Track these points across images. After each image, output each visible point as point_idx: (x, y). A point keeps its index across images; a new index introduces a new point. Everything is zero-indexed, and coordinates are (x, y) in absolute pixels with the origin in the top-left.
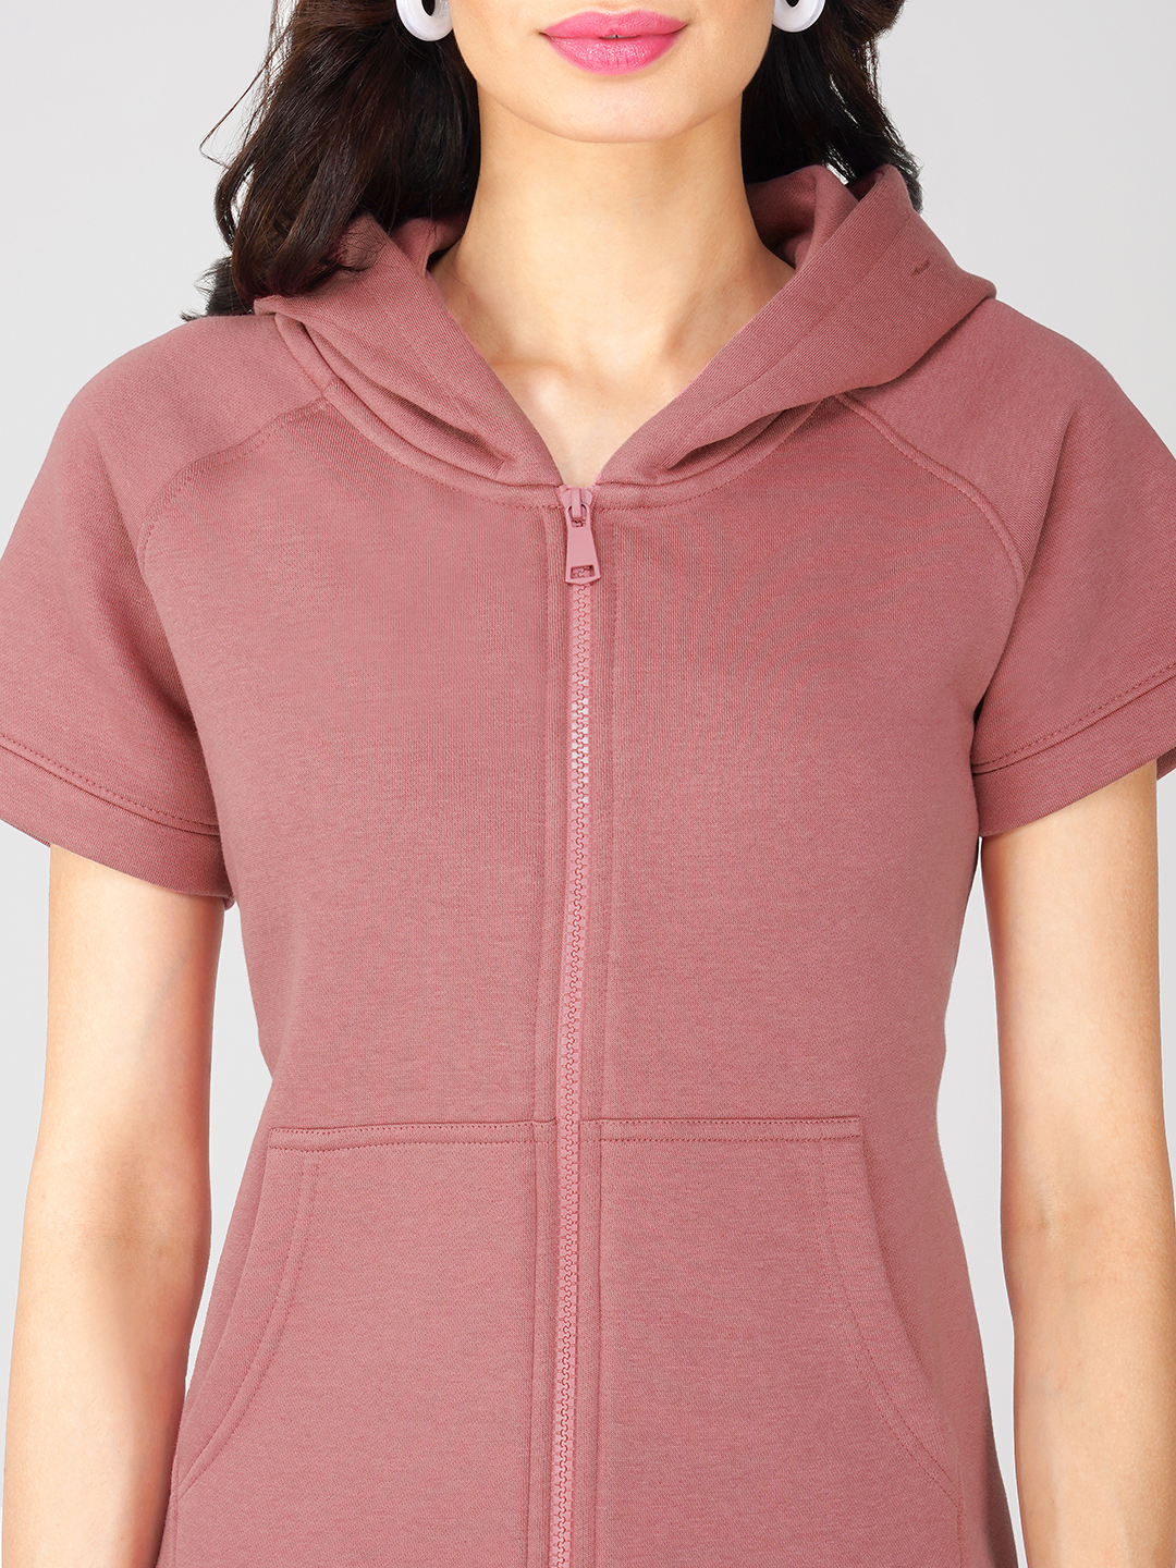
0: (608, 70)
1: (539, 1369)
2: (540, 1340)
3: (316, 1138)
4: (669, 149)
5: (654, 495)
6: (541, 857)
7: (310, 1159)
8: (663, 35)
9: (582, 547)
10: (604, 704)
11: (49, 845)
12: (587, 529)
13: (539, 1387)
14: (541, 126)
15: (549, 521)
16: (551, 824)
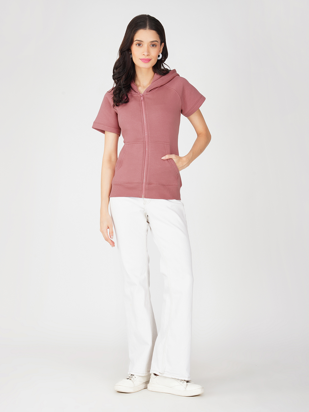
0: (145, 62)
1: (144, 160)
2: (144, 158)
3: (128, 143)
4: (149, 69)
5: (147, 94)
6: (142, 121)
7: (128, 145)
8: (150, 60)
9: (142, 98)
10: (145, 110)
11: (103, 132)
12: (142, 97)
13: (144, 162)
14: (139, 67)
15: (140, 97)
16: (142, 119)
